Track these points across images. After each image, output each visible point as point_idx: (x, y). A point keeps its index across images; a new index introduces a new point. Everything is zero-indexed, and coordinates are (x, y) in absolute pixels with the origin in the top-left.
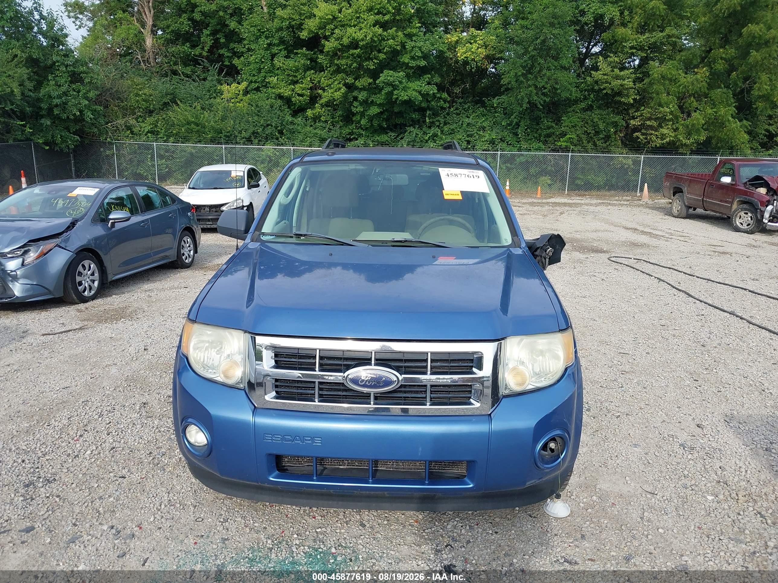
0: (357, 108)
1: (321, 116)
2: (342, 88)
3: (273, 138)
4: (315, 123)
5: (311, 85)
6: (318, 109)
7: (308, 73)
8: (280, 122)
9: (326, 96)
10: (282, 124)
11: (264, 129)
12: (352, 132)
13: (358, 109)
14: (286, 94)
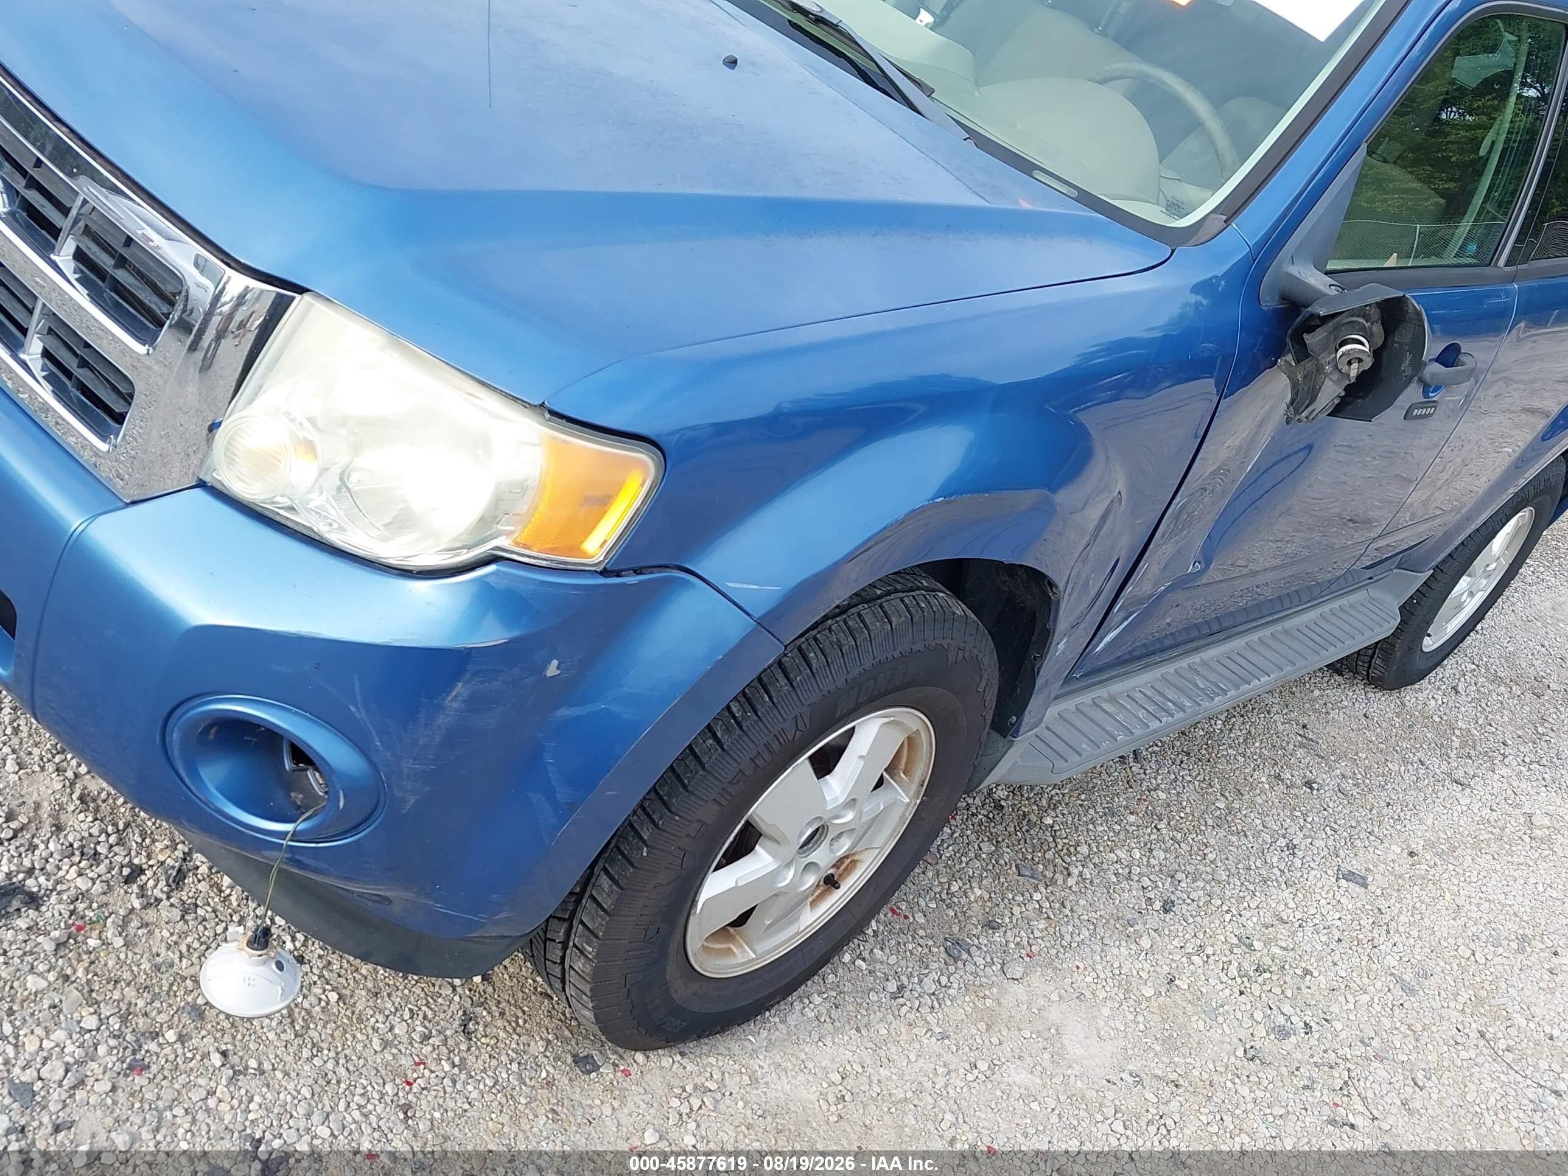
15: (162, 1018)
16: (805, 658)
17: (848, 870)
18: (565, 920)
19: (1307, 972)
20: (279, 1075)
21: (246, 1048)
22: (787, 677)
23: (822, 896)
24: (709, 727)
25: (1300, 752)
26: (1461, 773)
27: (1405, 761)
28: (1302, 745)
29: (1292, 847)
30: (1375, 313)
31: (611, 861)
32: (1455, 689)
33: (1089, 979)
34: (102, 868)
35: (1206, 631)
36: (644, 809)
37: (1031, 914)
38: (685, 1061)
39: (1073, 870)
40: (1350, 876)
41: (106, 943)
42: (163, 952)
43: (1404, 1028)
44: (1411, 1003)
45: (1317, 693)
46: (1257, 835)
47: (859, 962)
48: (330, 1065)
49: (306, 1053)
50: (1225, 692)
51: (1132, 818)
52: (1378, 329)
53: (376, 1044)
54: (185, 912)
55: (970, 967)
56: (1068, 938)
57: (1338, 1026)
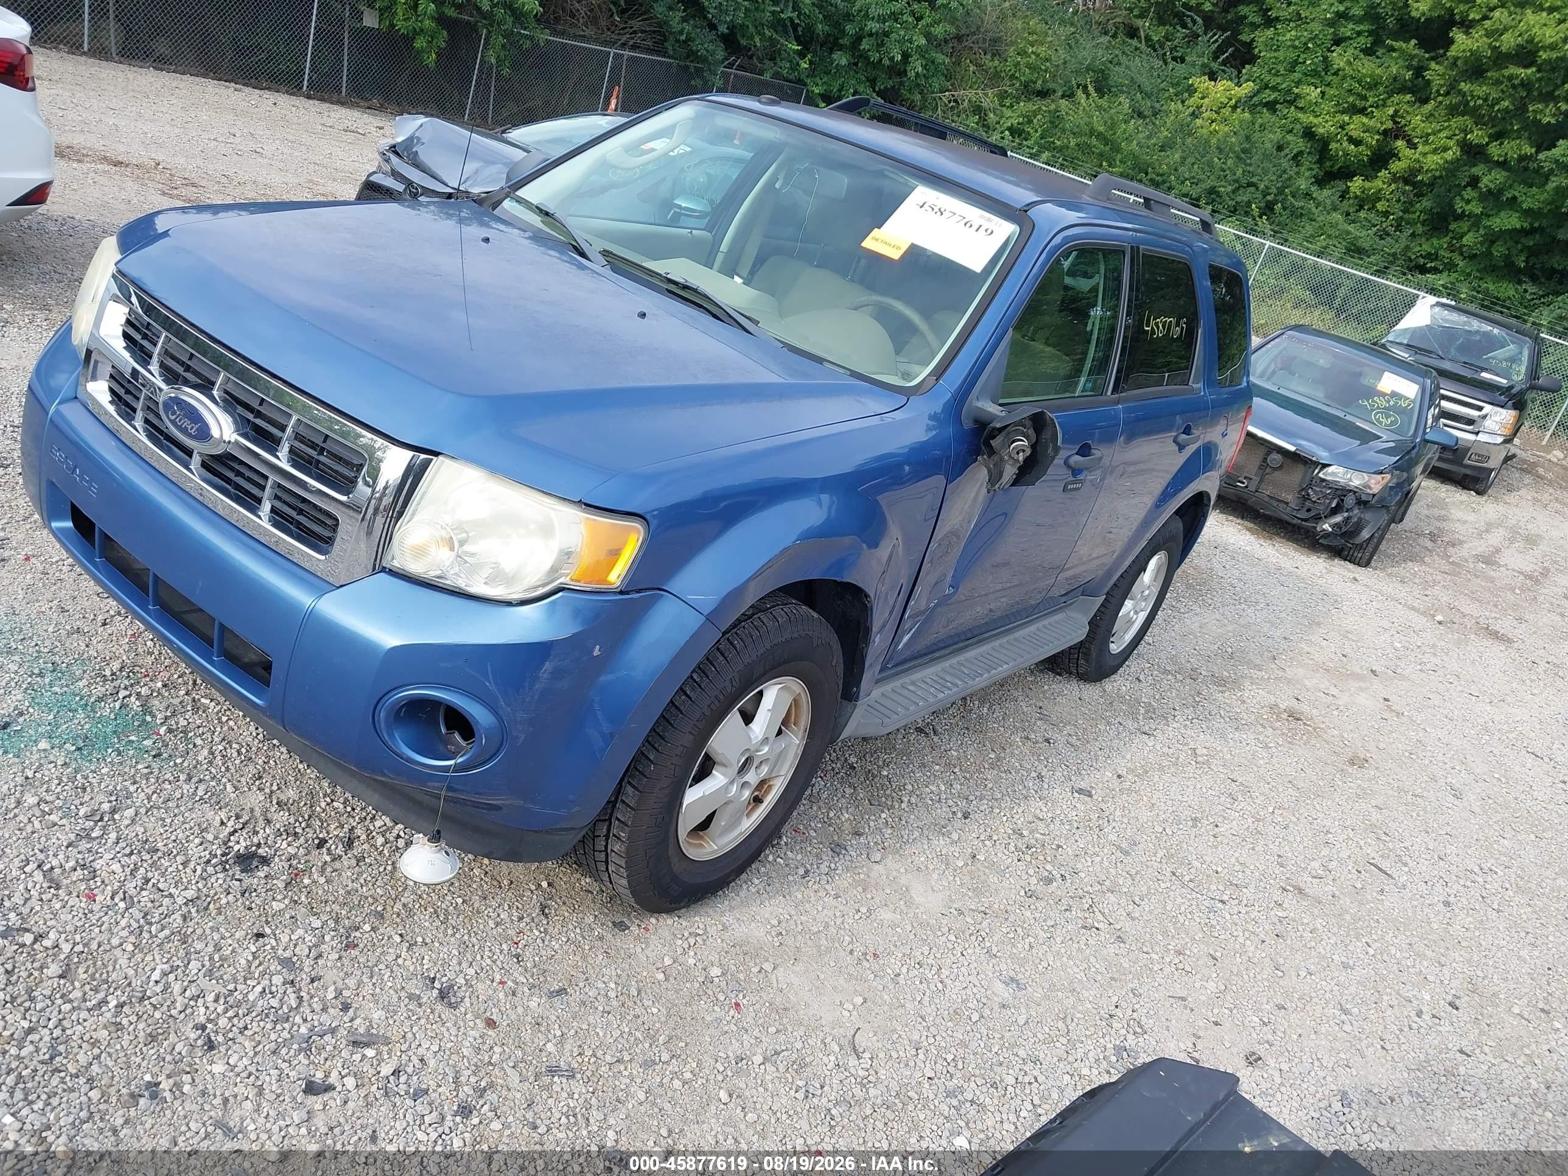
0: (1468, 202)
1: (1380, 199)
2: (1450, 148)
3: (1247, 214)
4: (1358, 211)
5: (1389, 125)
6: (1380, 182)
7: (1396, 98)
8: (1279, 185)
9: (1406, 157)
10: (1280, 191)
11: (1238, 189)
12: (1436, 254)
13: (1468, 208)
14: (1321, 130)
15: (359, 919)
16: (732, 644)
17: (767, 792)
18: (605, 820)
19: (1059, 846)
20: (436, 944)
21: (413, 931)
22: (723, 655)
23: (753, 810)
24: (681, 689)
25: (1039, 723)
26: (1147, 728)
27: (1109, 724)
28: (1040, 719)
29: (1040, 777)
30: (1029, 423)
31: (632, 776)
32: (1138, 679)
33: (922, 859)
34: (302, 840)
35: (963, 637)
36: (648, 741)
37: (881, 826)
38: (681, 920)
39: (904, 798)
40: (1080, 791)
41: (314, 882)
42: (350, 884)
43: (1124, 874)
44: (1128, 860)
45: (1046, 687)
46: (1017, 772)
47: (779, 860)
48: (466, 937)
49: (450, 932)
50: (981, 675)
51: (937, 767)
52: (1031, 432)
53: (491, 924)
54: (358, 861)
55: (848, 858)
56: (906, 837)
57: (1082, 875)
